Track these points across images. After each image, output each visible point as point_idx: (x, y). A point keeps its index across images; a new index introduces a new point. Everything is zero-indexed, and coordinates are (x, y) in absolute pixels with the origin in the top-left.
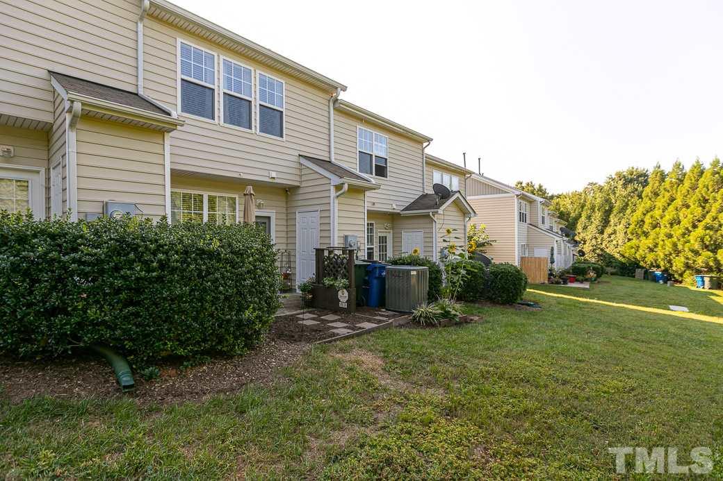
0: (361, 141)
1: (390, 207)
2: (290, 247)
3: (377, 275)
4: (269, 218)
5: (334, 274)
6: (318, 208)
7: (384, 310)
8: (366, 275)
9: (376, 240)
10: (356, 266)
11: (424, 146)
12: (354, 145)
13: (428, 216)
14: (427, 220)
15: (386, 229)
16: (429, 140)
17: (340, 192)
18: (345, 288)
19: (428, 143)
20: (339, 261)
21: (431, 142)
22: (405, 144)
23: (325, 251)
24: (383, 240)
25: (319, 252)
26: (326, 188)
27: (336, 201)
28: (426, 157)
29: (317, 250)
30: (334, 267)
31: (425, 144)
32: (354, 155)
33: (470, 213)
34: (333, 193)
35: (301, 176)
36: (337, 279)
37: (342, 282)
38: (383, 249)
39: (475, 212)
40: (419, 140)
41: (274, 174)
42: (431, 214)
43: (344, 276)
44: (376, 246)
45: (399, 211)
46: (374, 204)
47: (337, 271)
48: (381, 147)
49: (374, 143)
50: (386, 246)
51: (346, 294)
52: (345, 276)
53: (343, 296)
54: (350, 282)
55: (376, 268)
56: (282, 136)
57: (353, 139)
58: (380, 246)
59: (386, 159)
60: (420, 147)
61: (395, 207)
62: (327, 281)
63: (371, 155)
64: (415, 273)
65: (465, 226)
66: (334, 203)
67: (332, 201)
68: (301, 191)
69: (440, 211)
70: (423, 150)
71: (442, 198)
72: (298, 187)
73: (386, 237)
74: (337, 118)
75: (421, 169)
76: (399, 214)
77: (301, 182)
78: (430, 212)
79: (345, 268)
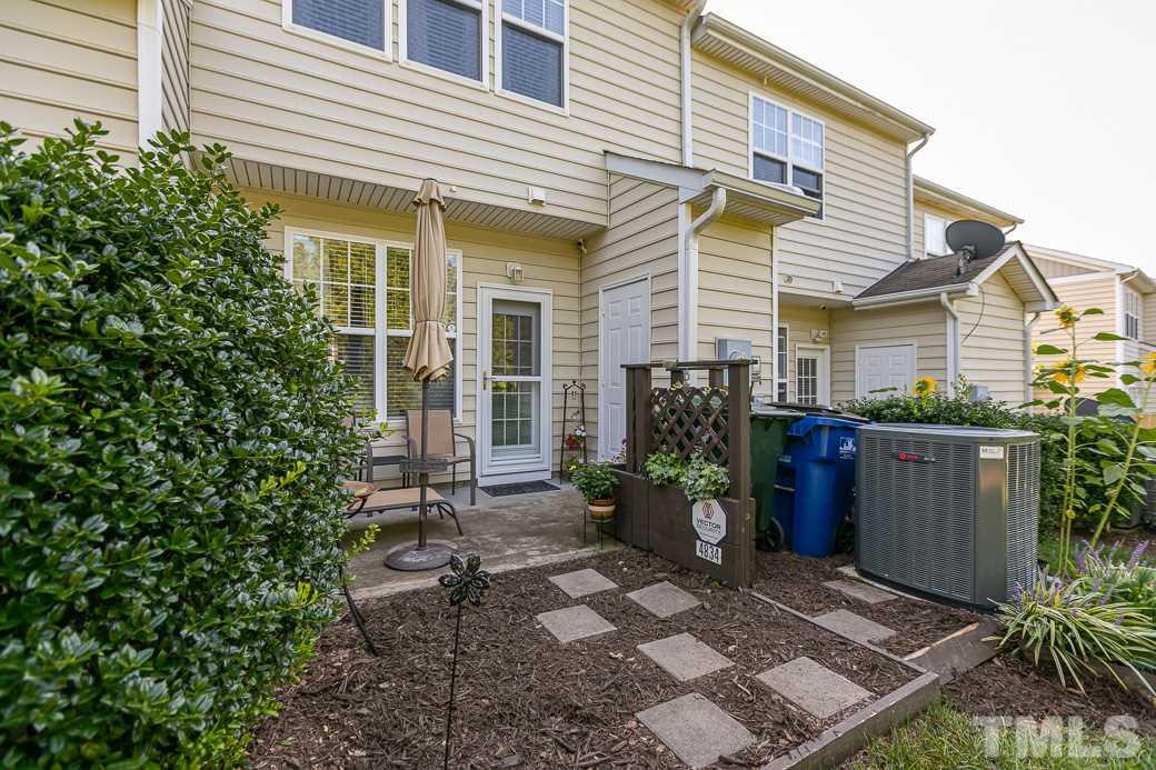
0: (758, 129)
1: (827, 287)
2: (587, 374)
3: (824, 453)
4: (537, 306)
5: (681, 447)
6: (649, 271)
7: (849, 571)
8: (785, 453)
9: (791, 367)
10: (754, 418)
11: (909, 151)
12: (741, 137)
13: (935, 306)
14: (935, 316)
15: (815, 342)
16: (924, 132)
17: (703, 217)
18: (716, 495)
19: (921, 141)
20: (697, 401)
21: (931, 138)
22: (865, 142)
23: (655, 372)
24: (807, 367)
25: (637, 374)
26: (667, 213)
27: (695, 246)
28: (916, 183)
29: (631, 370)
30: (680, 422)
31: (912, 146)
32: (741, 162)
33: (1043, 300)
34: (685, 223)
35: (609, 202)
36: (688, 458)
37: (702, 473)
38: (808, 385)
39: (1055, 299)
40: (900, 132)
41: (539, 194)
42: (944, 297)
43: (714, 454)
44: (791, 380)
45: (850, 299)
46: (790, 279)
47: (689, 435)
48: (806, 145)
49: (791, 135)
50: (814, 381)
51: (719, 516)
52: (717, 452)
53: (710, 524)
54: (734, 475)
55: (820, 427)
56: (560, 104)
57: (740, 124)
58: (800, 381)
59: (819, 176)
60: (901, 153)
61: (841, 288)
62: (657, 468)
63: (783, 164)
64: (997, 453)
65: (1025, 333)
66: (687, 249)
67: (681, 248)
68: (610, 238)
69: (973, 288)
70: (907, 160)
71: (975, 257)
72: (603, 230)
73: (814, 361)
74: (701, 69)
75: (903, 214)
76: (849, 307)
77: (609, 216)
78: (943, 293)
79: (716, 426)
